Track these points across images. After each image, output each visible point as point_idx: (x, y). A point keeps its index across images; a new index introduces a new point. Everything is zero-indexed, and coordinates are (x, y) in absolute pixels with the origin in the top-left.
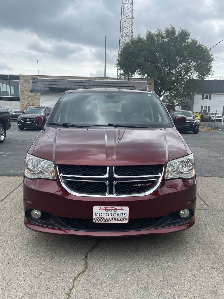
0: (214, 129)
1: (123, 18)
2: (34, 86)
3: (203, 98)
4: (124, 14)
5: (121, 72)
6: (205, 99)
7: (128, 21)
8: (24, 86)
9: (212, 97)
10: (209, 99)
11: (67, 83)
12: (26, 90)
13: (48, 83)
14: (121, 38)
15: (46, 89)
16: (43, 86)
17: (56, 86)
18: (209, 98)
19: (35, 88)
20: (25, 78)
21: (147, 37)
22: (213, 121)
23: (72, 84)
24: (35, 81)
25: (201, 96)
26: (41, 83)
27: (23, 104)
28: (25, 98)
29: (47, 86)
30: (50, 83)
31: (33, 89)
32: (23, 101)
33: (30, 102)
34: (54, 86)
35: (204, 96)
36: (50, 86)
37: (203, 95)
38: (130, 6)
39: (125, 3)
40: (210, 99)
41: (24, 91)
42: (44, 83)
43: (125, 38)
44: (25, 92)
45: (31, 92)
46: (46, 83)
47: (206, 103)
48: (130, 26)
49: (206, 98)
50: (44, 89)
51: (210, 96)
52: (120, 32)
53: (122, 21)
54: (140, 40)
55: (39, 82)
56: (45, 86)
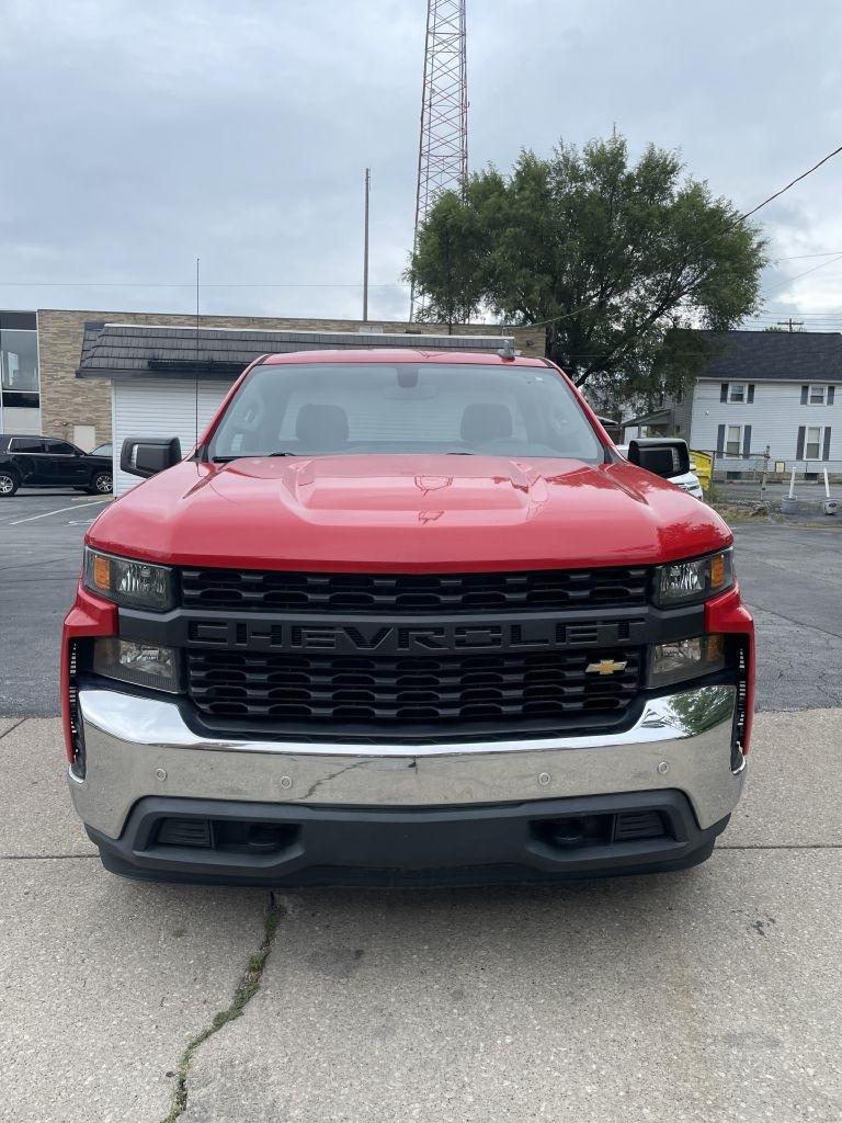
0: (762, 512)
1: (430, 106)
2: (90, 353)
3: (723, 399)
4: (432, 91)
5: (426, 301)
6: (732, 400)
7: (448, 116)
8: (55, 353)
9: (759, 391)
10: (745, 401)
11: (217, 345)
12: (63, 366)
13: (142, 342)
14: (423, 178)
15: (137, 364)
16: (123, 352)
17: (174, 355)
18: (746, 396)
19: (95, 363)
20: (59, 323)
21: (518, 173)
23: (234, 345)
24: (92, 335)
25: (716, 391)
26: (117, 341)
27: (52, 418)
28: (57, 396)
29: (141, 353)
30: (151, 342)
31: (84, 365)
32: (53, 407)
33: (77, 411)
34: (166, 355)
35: (730, 388)
36: (149, 353)
37: (725, 388)
38: (457, 61)
39: (437, 48)
40: (751, 399)
41: (56, 371)
42: (126, 341)
43: (437, 179)
44: (60, 374)
45: (79, 375)
46: (135, 342)
47: (736, 415)
48: (458, 134)
49: (739, 397)
50: (128, 364)
51: (751, 389)
52: (421, 155)
53: (426, 116)
54: (493, 183)
55: (109, 341)
56: (131, 353)
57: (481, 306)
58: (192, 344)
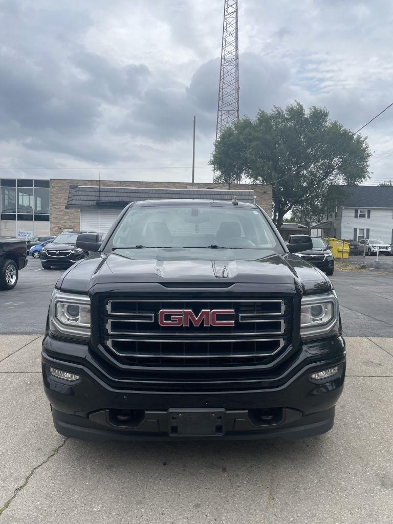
0: (363, 267)
1: (223, 89)
2: (71, 199)
3: (356, 216)
4: (224, 83)
5: (218, 173)
6: (360, 217)
7: (231, 93)
8: (57, 198)
9: (372, 213)
10: (366, 217)
11: (125, 195)
12: (59, 203)
13: (94, 193)
14: (219, 120)
15: (91, 203)
16: (85, 198)
17: (107, 199)
18: (366, 215)
19: (73, 202)
20: (59, 185)
21: (259, 119)
22: (374, 254)
24: (73, 191)
25: (353, 213)
26: (83, 193)
27: (55, 225)
28: (58, 216)
29: (93, 198)
30: (97, 194)
31: (70, 203)
32: (55, 221)
33: (65, 223)
34: (103, 199)
35: (359, 212)
36: (96, 198)
37: (356, 212)
38: (234, 70)
39: (225, 65)
40: (369, 217)
41: (57, 205)
42: (87, 193)
43: (226, 120)
44: (59, 207)
45: (66, 208)
46: (90, 194)
47: (362, 224)
48: (234, 101)
49: (362, 216)
50: (87, 203)
51: (369, 212)
52: (218, 110)
53: (221, 93)
54: (247, 123)
55: (80, 193)
56: (89, 198)
57: (243, 176)
58: (115, 194)
